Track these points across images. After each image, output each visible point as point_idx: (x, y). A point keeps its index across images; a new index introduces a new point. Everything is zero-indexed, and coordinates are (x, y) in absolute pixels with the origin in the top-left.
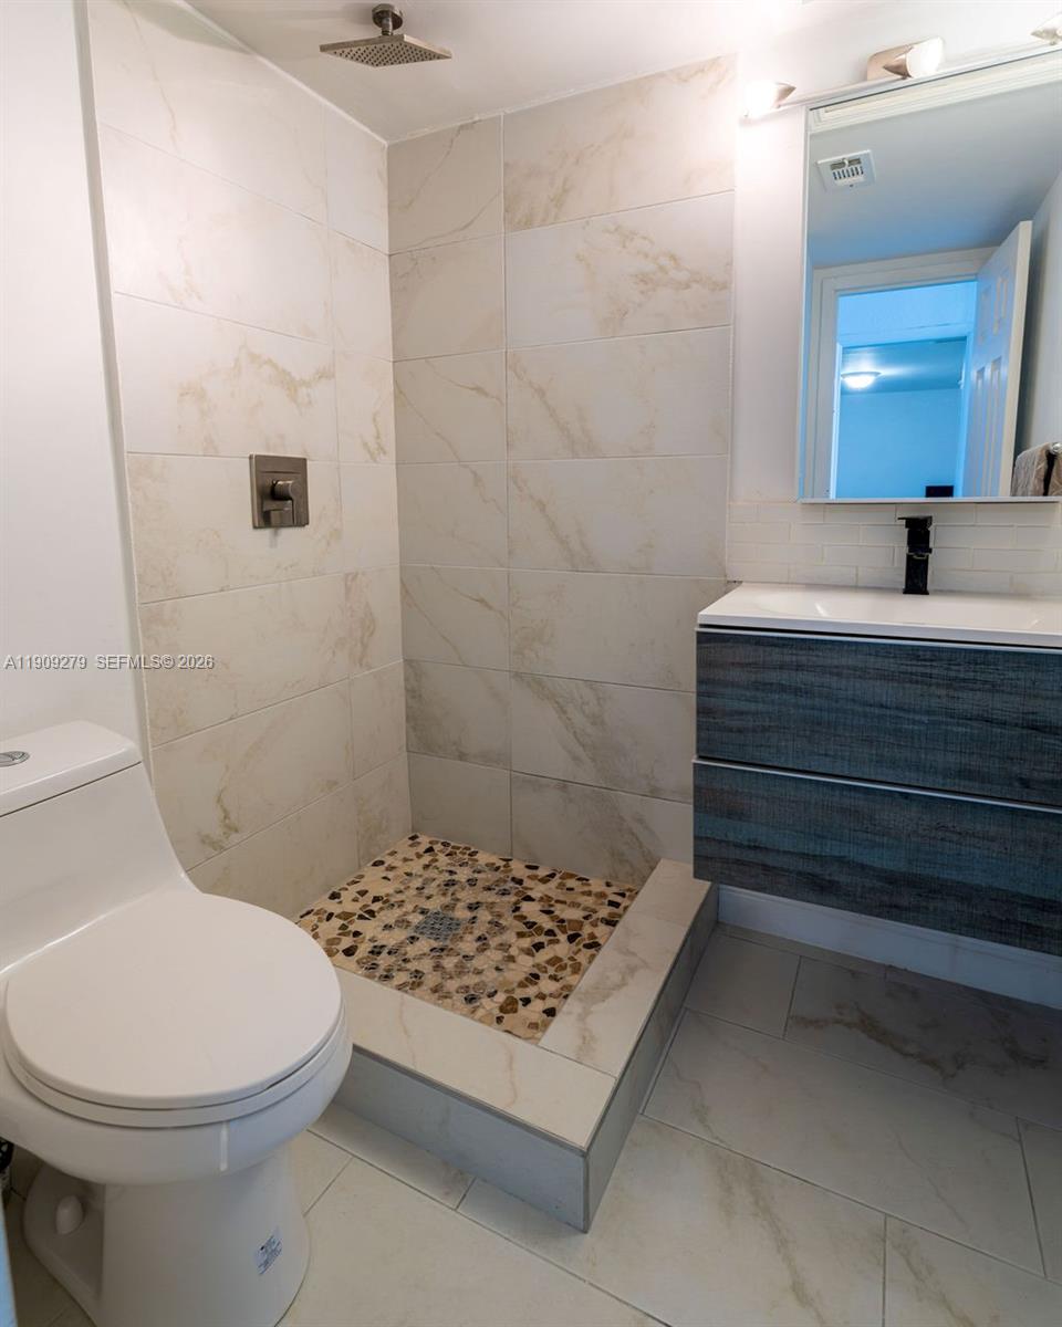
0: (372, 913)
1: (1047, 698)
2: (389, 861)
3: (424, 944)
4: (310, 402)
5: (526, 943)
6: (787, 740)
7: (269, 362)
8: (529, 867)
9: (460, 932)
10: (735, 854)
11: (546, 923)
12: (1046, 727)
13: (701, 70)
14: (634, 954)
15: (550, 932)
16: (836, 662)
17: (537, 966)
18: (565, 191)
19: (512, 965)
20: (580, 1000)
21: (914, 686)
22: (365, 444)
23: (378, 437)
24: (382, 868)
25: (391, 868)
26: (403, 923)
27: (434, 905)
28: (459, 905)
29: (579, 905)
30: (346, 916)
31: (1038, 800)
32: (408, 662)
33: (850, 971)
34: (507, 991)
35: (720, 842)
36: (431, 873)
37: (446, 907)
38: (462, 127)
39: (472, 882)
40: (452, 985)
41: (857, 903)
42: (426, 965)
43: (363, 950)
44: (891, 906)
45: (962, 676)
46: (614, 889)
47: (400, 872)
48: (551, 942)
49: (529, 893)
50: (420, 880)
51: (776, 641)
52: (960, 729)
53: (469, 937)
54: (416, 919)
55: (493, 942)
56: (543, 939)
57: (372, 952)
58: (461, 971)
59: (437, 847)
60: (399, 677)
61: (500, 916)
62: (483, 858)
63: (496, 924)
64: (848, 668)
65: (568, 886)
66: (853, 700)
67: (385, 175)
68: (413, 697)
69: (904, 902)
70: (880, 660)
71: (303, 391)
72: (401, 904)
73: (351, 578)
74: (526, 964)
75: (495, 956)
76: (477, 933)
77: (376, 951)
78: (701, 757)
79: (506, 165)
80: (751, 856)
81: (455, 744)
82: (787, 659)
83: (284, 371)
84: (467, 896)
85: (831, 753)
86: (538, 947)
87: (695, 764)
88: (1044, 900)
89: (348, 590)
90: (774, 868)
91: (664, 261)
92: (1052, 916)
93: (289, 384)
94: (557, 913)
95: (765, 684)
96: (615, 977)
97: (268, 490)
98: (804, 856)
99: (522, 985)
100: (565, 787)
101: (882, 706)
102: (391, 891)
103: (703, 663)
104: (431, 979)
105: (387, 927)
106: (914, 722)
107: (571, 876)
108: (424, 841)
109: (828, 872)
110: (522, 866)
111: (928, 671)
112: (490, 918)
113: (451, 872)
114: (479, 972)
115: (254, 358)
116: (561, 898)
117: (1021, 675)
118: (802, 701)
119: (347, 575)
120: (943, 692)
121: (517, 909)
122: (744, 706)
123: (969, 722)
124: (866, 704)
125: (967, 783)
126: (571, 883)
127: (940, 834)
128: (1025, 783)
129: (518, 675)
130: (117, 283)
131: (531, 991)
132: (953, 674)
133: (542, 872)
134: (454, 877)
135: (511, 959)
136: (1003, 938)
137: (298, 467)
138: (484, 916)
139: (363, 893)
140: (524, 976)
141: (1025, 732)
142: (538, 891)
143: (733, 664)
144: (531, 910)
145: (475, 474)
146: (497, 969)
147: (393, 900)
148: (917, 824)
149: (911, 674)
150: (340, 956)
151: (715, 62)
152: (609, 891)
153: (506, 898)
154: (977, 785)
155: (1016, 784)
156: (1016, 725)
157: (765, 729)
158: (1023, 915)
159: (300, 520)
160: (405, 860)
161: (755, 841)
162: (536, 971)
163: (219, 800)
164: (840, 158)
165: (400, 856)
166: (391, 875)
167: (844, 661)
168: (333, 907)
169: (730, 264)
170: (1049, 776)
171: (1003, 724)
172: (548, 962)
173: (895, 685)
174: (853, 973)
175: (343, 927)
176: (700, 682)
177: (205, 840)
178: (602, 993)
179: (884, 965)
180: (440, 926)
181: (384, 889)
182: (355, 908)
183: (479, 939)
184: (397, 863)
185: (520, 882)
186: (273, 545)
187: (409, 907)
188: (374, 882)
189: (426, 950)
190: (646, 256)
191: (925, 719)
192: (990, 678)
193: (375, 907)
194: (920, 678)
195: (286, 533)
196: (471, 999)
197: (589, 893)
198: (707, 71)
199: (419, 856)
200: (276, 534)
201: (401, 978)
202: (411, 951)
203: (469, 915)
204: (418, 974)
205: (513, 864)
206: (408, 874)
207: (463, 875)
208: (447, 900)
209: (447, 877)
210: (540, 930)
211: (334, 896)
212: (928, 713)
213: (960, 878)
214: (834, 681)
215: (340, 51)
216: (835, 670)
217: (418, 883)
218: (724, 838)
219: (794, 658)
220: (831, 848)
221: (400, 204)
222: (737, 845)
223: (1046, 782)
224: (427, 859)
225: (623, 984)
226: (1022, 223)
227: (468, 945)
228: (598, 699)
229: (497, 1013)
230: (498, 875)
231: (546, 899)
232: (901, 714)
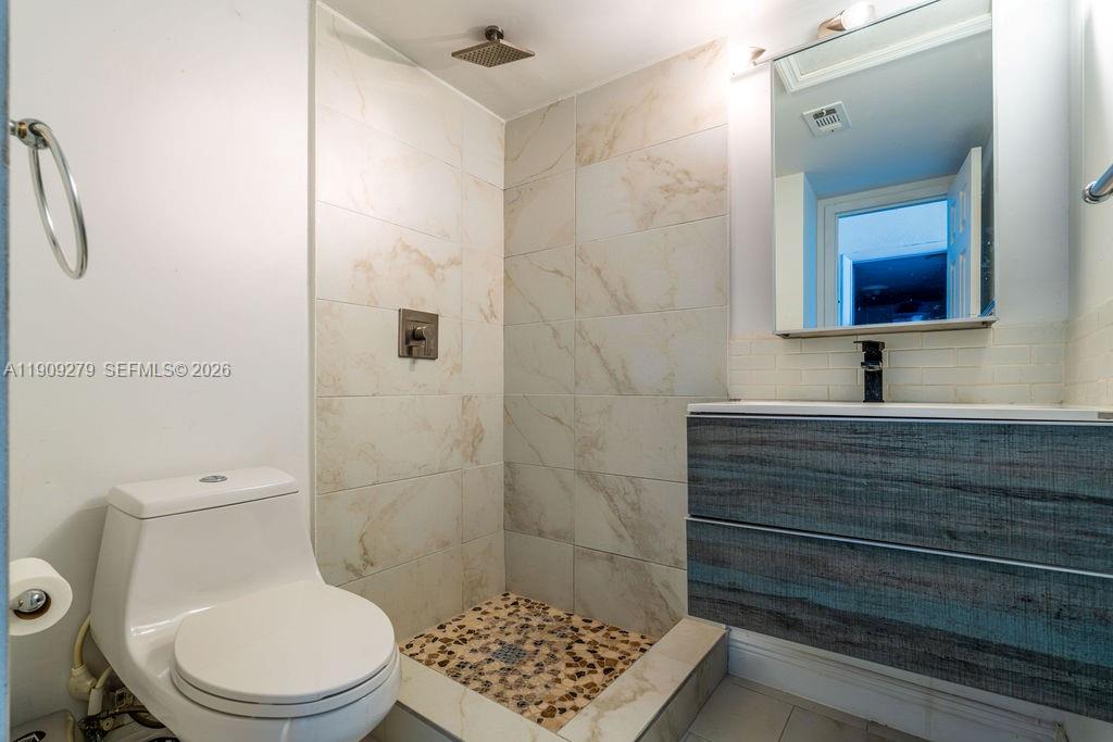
0: (465, 641)
1: (966, 462)
2: (485, 608)
3: (497, 665)
4: (443, 279)
5: (572, 671)
6: (756, 501)
7: (416, 251)
8: (585, 621)
9: (525, 659)
10: (719, 595)
11: (590, 659)
12: (966, 486)
13: (703, 50)
14: (647, 680)
15: (592, 666)
16: (791, 438)
17: (577, 687)
18: (614, 137)
19: (558, 685)
20: (597, 706)
21: (855, 455)
22: (481, 310)
23: (491, 306)
24: (480, 612)
25: (485, 613)
26: (485, 649)
27: (509, 640)
28: (529, 641)
29: (617, 649)
30: (446, 640)
31: (965, 550)
32: (508, 464)
33: (836, 721)
34: (550, 702)
35: (709, 584)
36: (511, 619)
37: (519, 642)
38: (551, 105)
39: (541, 627)
40: (510, 694)
41: (817, 639)
42: (495, 679)
43: (453, 663)
44: (845, 643)
45: (892, 445)
46: (647, 641)
47: (491, 616)
48: (590, 672)
49: (582, 638)
50: (504, 622)
51: (745, 423)
52: (893, 490)
53: (530, 663)
54: (495, 648)
55: (547, 668)
56: (585, 669)
57: (458, 666)
58: (519, 684)
59: (521, 602)
60: (500, 473)
61: (555, 651)
62: (552, 612)
63: (552, 657)
64: (801, 442)
65: (612, 635)
66: (807, 468)
67: (503, 140)
68: (510, 489)
69: (857, 639)
70: (825, 434)
71: (439, 271)
72: (487, 637)
73: (466, 400)
74: (568, 685)
75: (546, 677)
76: (537, 661)
77: (461, 666)
78: (693, 516)
79: (578, 126)
80: (731, 597)
81: (536, 524)
82: (754, 436)
83: (426, 257)
84: (535, 636)
85: (791, 511)
86: (580, 674)
87: (687, 521)
88: (978, 640)
89: (464, 407)
90: (749, 607)
91: (680, 176)
92: (987, 655)
93: (431, 268)
94: (599, 653)
95: (738, 457)
96: (628, 694)
97: (410, 333)
98: (772, 597)
99: (562, 699)
100: (612, 558)
101: (828, 472)
102: (481, 627)
103: (692, 442)
104: (496, 688)
105: (474, 651)
106: (855, 484)
107: (616, 629)
108: (513, 598)
109: (793, 611)
110: (580, 620)
111: (864, 442)
112: (548, 651)
113: (527, 619)
114: (532, 688)
115: (406, 248)
116: (605, 643)
117: (942, 443)
118: (766, 469)
119: (464, 398)
120: (877, 459)
121: (570, 647)
122: (723, 475)
123: (901, 484)
124: (816, 470)
125: (901, 535)
126: (613, 634)
127: (883, 579)
128: (953, 535)
129: (579, 473)
130: (320, 195)
131: (568, 704)
132: (885, 444)
133: (594, 625)
134: (530, 623)
135: (558, 681)
136: (944, 674)
137: (433, 319)
138: (545, 650)
139: (461, 627)
140: (565, 693)
141: (948, 490)
142: (589, 636)
143: (714, 442)
144: (580, 649)
145: (553, 328)
146: (546, 686)
147: (481, 633)
148: (864, 572)
149: (851, 445)
150: (436, 666)
151: (712, 45)
152: (642, 642)
153: (564, 640)
154: (911, 537)
155: (945, 536)
156: (941, 486)
157: (739, 493)
158: (960, 654)
159: (432, 355)
160: (496, 608)
161: (734, 583)
162: (575, 691)
163: (361, 540)
164: (818, 109)
165: (493, 606)
166: (484, 617)
167: (797, 437)
168: (439, 634)
169: (725, 173)
170: (973, 529)
171: (930, 484)
172: (586, 686)
173: (839, 454)
174: (839, 724)
175: (443, 648)
176: (690, 456)
177: (349, 567)
178: (616, 703)
179: (866, 720)
180: (512, 654)
181: (479, 626)
182: (454, 636)
183: (538, 665)
184: (489, 609)
185: (577, 630)
186: (412, 369)
187: (492, 639)
188: (471, 621)
189: (498, 668)
190: (668, 173)
191: (864, 481)
192: (916, 446)
193: (468, 637)
194: (858, 449)
195: (421, 363)
196: (521, 705)
197: (627, 642)
198: (708, 49)
199: (507, 607)
200: (414, 363)
201: (478, 684)
202: (487, 668)
203: (534, 648)
204: (488, 683)
205: (573, 618)
206: (497, 618)
207: (535, 621)
208: (521, 637)
209: (524, 622)
210: (584, 663)
211: (442, 627)
212: (867, 476)
213: (903, 619)
214: (790, 453)
215: (463, 55)
216: (790, 444)
217: (502, 624)
218: (710, 582)
219: (759, 436)
220: (795, 592)
221: (512, 157)
222: (720, 588)
223: (971, 534)
224: (512, 609)
225: (634, 699)
226: (973, 149)
227: (529, 668)
228: (636, 490)
229: (539, 716)
230: (561, 624)
231: (594, 643)
232: (844, 478)
